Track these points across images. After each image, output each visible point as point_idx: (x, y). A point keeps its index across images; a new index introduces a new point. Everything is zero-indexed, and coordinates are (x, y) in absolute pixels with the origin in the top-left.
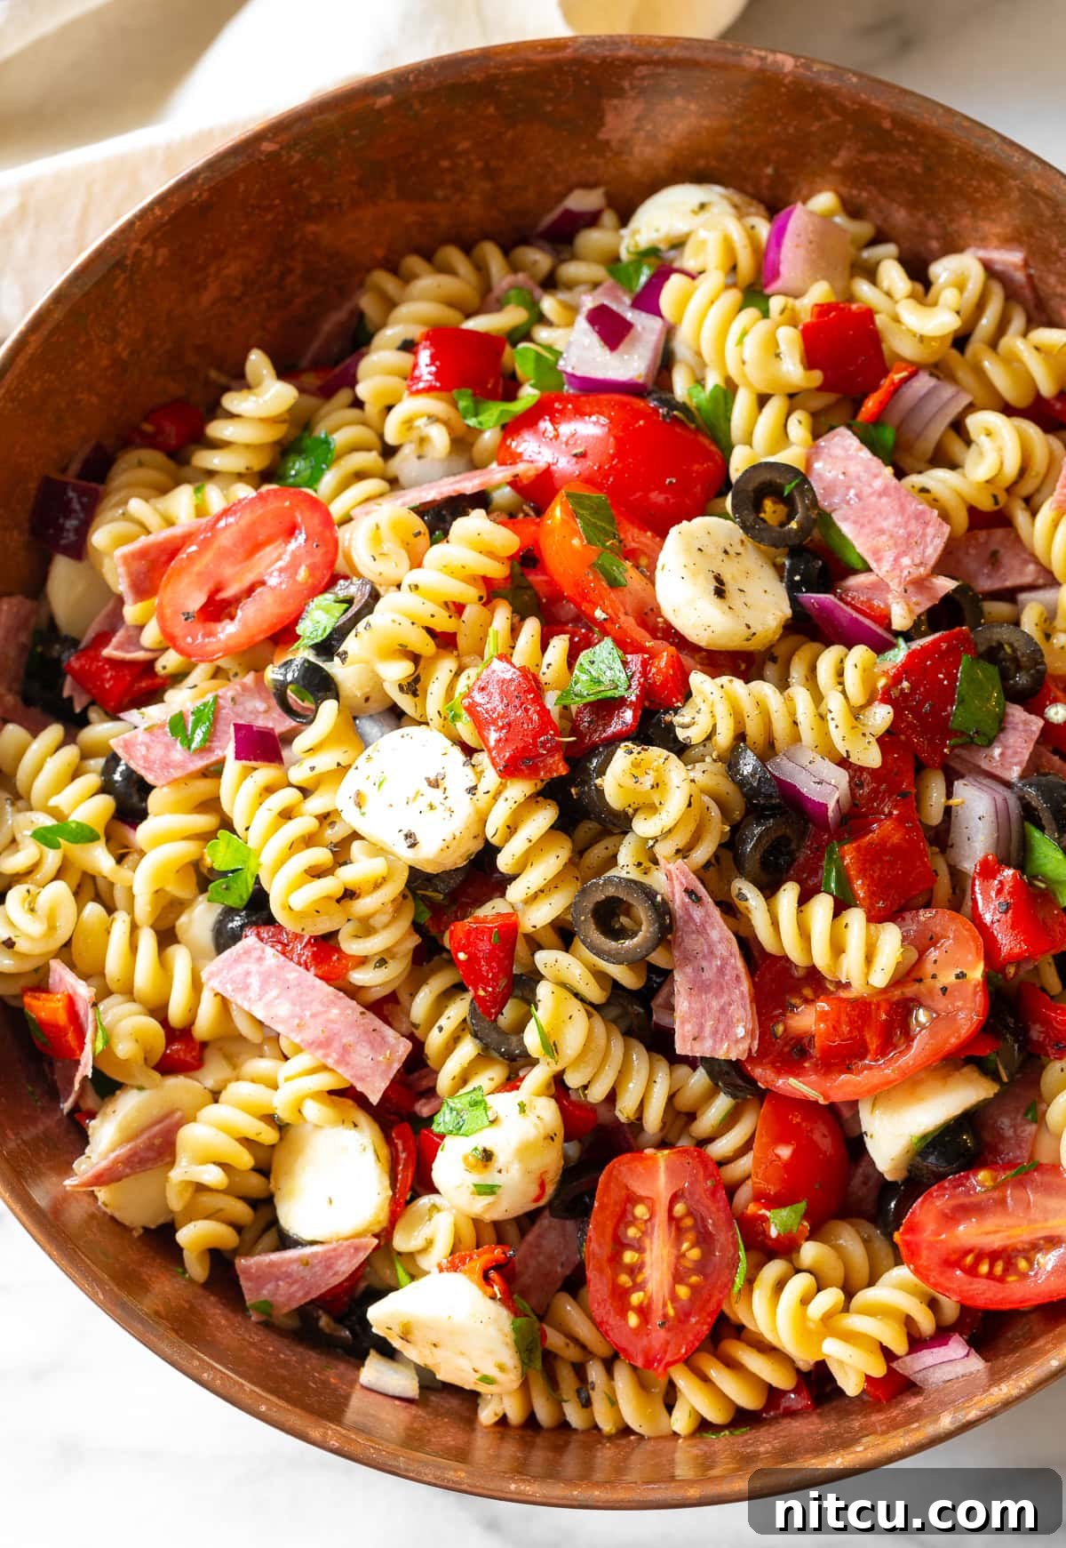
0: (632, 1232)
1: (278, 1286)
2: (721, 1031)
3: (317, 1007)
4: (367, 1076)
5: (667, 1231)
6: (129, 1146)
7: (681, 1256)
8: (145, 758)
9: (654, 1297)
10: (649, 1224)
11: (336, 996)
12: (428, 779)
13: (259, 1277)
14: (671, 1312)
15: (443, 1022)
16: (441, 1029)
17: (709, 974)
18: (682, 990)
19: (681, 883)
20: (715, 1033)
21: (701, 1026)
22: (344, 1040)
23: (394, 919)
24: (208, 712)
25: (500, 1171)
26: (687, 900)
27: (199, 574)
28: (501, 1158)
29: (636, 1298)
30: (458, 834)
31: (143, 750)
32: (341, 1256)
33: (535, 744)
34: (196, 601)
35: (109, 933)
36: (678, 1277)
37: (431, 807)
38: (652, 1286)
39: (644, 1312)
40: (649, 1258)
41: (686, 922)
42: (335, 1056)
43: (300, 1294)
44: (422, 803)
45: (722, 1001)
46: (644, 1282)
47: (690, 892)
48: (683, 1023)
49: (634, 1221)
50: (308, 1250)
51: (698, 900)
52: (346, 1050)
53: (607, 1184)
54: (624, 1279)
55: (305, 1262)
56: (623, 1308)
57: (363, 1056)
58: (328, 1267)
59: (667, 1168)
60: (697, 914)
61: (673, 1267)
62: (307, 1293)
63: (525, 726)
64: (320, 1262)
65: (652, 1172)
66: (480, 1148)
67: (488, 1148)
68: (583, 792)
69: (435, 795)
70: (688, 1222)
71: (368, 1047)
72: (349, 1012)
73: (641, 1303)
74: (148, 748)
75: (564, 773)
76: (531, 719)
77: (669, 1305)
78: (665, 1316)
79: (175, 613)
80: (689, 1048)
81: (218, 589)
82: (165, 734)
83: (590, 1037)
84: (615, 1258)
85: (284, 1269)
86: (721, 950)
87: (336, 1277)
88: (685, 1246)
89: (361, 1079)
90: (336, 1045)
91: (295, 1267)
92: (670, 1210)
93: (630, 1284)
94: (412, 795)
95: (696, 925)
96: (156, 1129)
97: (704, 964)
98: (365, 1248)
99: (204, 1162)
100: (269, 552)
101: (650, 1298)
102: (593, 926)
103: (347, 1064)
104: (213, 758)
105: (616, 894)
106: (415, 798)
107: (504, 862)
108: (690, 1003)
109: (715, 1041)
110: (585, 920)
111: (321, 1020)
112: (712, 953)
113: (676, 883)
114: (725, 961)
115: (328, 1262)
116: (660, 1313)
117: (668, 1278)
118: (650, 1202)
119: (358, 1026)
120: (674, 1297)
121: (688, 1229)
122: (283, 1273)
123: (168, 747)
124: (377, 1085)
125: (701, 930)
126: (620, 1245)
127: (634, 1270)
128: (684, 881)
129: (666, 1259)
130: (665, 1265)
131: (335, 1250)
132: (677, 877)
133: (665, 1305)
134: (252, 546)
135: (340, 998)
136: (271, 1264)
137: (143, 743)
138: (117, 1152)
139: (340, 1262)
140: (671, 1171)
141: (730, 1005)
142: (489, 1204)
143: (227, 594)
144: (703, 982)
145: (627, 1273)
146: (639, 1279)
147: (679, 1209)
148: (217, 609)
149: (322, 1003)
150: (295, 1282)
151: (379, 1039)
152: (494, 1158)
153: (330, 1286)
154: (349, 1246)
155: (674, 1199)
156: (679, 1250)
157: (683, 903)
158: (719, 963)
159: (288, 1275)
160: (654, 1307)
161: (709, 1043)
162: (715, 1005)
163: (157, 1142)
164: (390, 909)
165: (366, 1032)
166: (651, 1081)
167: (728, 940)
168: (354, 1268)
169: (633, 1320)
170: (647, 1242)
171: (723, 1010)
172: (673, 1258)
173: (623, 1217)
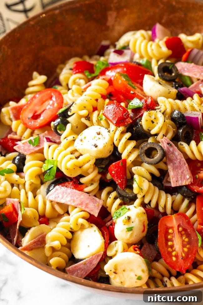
0: (169, 237)
1: (78, 272)
2: (183, 178)
3: (77, 196)
4: (93, 210)
5: (178, 235)
6: (33, 240)
7: (183, 241)
8: (23, 149)
9: (178, 252)
10: (173, 234)
11: (82, 193)
12: (97, 133)
13: (73, 271)
14: (184, 255)
15: (110, 196)
16: (110, 198)
17: (177, 164)
18: (171, 170)
19: (166, 142)
20: (181, 178)
21: (177, 178)
22: (86, 202)
23: (94, 170)
24: (37, 139)
25: (133, 222)
26: (168, 146)
27: (30, 110)
28: (133, 218)
29: (174, 253)
30: (107, 142)
31: (23, 148)
32: (94, 259)
33: (123, 115)
34: (31, 115)
35: (20, 194)
36: (184, 246)
37: (99, 139)
38: (177, 249)
39: (176, 256)
40: (175, 242)
41: (169, 152)
42: (84, 206)
43: (84, 273)
44: (97, 138)
45: (182, 170)
46: (175, 249)
47: (168, 144)
48: (173, 178)
49: (169, 234)
50: (84, 260)
51: (171, 145)
52: (87, 205)
53: (161, 224)
54: (170, 249)
55: (85, 264)
56: (171, 256)
57: (91, 205)
58: (91, 263)
59: (175, 219)
60: (171, 149)
61: (182, 244)
62: (86, 273)
63: (120, 112)
64: (89, 263)
65: (172, 220)
66: (127, 217)
67: (129, 216)
68: (137, 128)
69: (100, 136)
70: (183, 232)
71: (92, 203)
72: (86, 196)
73: (175, 255)
74: (24, 147)
75: (131, 122)
76: (121, 110)
77: (183, 253)
78: (182, 256)
79: (26, 119)
80: (175, 184)
81: (36, 112)
82: (28, 144)
83: (149, 187)
84: (167, 244)
85: (79, 267)
86: (179, 157)
87: (93, 266)
88: (184, 238)
89: (92, 211)
90: (84, 204)
91: (82, 266)
92: (178, 229)
93: (171, 250)
94: (93, 137)
95: (171, 152)
96: (40, 236)
97: (175, 162)
98: (100, 255)
99: (54, 241)
100: (46, 103)
101: (178, 253)
102: (146, 156)
103: (88, 208)
104: (41, 147)
105: (150, 146)
106: (94, 138)
107: (120, 149)
108: (173, 173)
109: (182, 181)
110: (143, 155)
111: (79, 199)
112: (176, 158)
113: (164, 143)
114: (180, 160)
115: (90, 262)
116: (181, 256)
117: (181, 246)
118: (172, 228)
119: (89, 199)
120: (183, 251)
121: (183, 234)
122: (79, 268)
123: (29, 146)
124: (96, 211)
125: (173, 153)
126: (167, 240)
127: (172, 246)
128: (166, 141)
129: (179, 242)
130: (180, 244)
131: (92, 258)
132: (165, 141)
133: (182, 254)
134: (42, 102)
135: (83, 193)
136: (75, 267)
137: (22, 146)
138: (31, 242)
139: (94, 261)
140: (176, 219)
141: (184, 171)
142: (131, 234)
143: (38, 113)
144: (176, 166)
145: (170, 248)
146: (174, 249)
147: (180, 229)
148: (36, 117)
149: (79, 195)
150: (83, 270)
151: (95, 201)
152: (131, 218)
153: (92, 269)
154: (95, 256)
155: (179, 226)
156: (183, 239)
157: (167, 147)
158: (179, 161)
159: (80, 269)
160: (179, 255)
161: (180, 182)
162: (180, 172)
163: (41, 239)
164: (92, 167)
165: (91, 200)
166: (167, 198)
167: (180, 154)
168: (98, 262)
169: (174, 259)
170: (174, 239)
171: (182, 173)
172: (181, 241)
173: (167, 233)
